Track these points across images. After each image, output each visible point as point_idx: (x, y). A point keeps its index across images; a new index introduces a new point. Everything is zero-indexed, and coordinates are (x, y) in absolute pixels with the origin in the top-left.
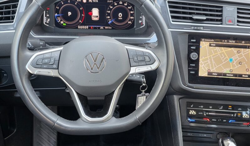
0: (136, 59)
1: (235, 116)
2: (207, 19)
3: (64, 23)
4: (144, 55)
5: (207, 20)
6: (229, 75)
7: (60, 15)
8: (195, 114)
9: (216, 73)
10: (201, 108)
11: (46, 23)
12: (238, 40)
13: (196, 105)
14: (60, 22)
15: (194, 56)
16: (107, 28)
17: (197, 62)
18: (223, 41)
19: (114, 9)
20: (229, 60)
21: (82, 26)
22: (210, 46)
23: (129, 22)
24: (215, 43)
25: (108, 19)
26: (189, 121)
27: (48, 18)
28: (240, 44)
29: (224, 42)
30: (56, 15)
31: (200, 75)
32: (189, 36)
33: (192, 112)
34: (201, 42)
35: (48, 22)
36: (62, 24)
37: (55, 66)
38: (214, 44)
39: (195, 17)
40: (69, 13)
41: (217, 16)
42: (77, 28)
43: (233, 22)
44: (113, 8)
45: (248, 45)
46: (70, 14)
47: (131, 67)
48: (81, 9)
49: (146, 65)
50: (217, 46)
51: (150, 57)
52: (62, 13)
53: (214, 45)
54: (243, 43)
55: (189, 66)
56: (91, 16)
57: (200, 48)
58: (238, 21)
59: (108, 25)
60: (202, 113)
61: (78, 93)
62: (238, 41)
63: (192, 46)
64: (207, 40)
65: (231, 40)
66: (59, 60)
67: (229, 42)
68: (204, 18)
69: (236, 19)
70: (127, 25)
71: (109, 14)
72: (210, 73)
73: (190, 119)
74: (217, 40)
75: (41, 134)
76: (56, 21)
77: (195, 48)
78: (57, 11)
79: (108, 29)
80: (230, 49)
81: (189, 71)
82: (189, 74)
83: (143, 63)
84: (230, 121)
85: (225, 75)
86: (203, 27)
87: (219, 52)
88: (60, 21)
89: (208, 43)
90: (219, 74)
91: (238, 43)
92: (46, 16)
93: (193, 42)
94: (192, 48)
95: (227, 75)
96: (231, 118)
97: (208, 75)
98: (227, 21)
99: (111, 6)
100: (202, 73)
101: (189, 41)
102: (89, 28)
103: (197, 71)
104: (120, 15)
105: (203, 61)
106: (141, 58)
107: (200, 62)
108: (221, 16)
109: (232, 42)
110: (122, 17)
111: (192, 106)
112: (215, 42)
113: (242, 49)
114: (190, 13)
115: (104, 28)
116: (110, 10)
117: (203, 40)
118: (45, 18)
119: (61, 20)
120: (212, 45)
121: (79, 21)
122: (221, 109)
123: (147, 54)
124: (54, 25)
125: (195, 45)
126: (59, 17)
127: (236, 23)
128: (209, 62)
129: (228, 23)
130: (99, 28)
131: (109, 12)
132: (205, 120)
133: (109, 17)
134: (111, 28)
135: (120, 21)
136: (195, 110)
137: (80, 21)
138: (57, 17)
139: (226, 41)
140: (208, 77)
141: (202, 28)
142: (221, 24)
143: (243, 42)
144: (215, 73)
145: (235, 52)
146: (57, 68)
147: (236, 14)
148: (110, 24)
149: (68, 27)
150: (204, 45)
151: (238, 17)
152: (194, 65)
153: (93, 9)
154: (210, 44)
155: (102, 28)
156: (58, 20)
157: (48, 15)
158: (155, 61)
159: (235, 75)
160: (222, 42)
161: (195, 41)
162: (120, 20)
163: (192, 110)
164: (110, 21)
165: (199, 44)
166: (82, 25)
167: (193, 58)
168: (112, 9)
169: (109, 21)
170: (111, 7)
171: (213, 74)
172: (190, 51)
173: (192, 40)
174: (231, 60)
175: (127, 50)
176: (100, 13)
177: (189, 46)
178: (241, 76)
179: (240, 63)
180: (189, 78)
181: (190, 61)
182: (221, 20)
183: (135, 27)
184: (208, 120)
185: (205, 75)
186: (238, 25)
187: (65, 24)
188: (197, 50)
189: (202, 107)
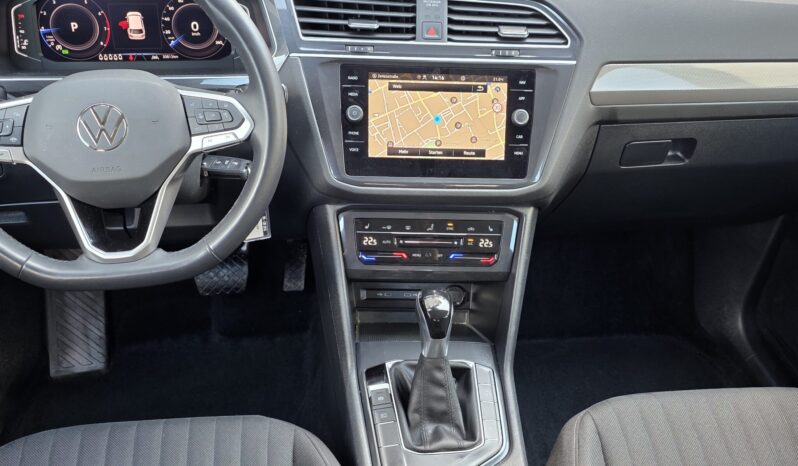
0: (201, 117)
1: (461, 243)
2: (380, 27)
3: (64, 48)
4: (219, 107)
5: (381, 30)
6: (434, 153)
7: (52, 30)
8: (375, 244)
9: (407, 149)
10: (387, 230)
11: (20, 50)
12: (452, 74)
13: (377, 224)
14: (54, 47)
15: (354, 113)
16: (167, 57)
17: (362, 125)
18: (419, 76)
19: (178, 14)
20: (433, 118)
21: (108, 53)
22: (391, 88)
23: (218, 43)
24: (401, 81)
25: (167, 36)
26: (361, 260)
27: (23, 37)
28: (455, 83)
29: (421, 80)
30: (43, 29)
31: (370, 155)
32: (342, 67)
33: (370, 241)
34: (370, 81)
35: (24, 48)
36: (60, 51)
37: (13, 139)
38: (398, 84)
39: (354, 24)
40: (72, 24)
41: (407, 20)
42: (97, 59)
43: (437, 34)
44: (175, 10)
45: (474, 83)
46: (74, 26)
47: (191, 135)
48: (100, 14)
49: (225, 130)
50: (406, 88)
51: (232, 111)
52: (56, 25)
53: (400, 87)
54: (462, 81)
55: (346, 136)
56: (126, 30)
57: (369, 94)
58: (451, 32)
59: (169, 50)
60: (389, 242)
61: (73, 200)
62: (451, 76)
63: (351, 90)
64: (384, 76)
65: (435, 73)
66: (23, 126)
67: (431, 79)
68: (375, 25)
69: (446, 26)
70: (213, 49)
71: (168, 25)
72: (391, 151)
73: (364, 257)
74: (405, 75)
75: (67, 322)
76: (44, 46)
77: (356, 94)
78: (44, 22)
79: (170, 59)
80: (434, 95)
81: (347, 146)
82: (347, 154)
83: (217, 127)
84: (452, 257)
85: (425, 152)
86: (373, 45)
87: (411, 101)
88: (52, 44)
89: (386, 83)
90: (413, 152)
91: (450, 80)
92: (18, 33)
93: (352, 82)
94: (351, 94)
95: (431, 152)
96: (453, 249)
97: (389, 154)
98: (425, 32)
99: (171, 6)
100: (377, 150)
101: (344, 80)
102: (126, 58)
103: (364, 147)
104: (195, 25)
105: (377, 123)
106: (213, 116)
107: (369, 127)
108: (413, 20)
109: (438, 80)
110: (199, 31)
111: (367, 227)
112: (402, 79)
113: (461, 93)
114: (347, 17)
115: (161, 57)
116: (170, 13)
117: (374, 75)
118: (16, 38)
119: (56, 43)
120: (395, 86)
121: (98, 42)
122: (430, 231)
123: (226, 106)
124: (41, 54)
125: (356, 88)
126: (50, 34)
127: (446, 36)
128: (390, 126)
129: (426, 36)
130: (149, 58)
131: (167, 19)
132: (396, 255)
133: (168, 32)
134: (177, 57)
135: (196, 40)
136: (374, 236)
137: (102, 43)
138: (45, 34)
139: (425, 76)
140: (388, 159)
141: (370, 49)
142: (414, 39)
143: (463, 78)
144: (403, 149)
145: (446, 100)
146: (19, 143)
147: (446, 16)
148: (174, 47)
149: (73, 57)
150: (377, 86)
151: (451, 21)
152: (357, 133)
153: (129, 14)
154: (391, 84)
155: (156, 58)
156: (49, 43)
157: (22, 32)
158: (243, 120)
159: (448, 152)
160: (416, 79)
161: (355, 78)
162: (195, 37)
163: (368, 235)
164: (173, 42)
165: (367, 84)
166: (107, 51)
167: (353, 116)
168: (173, 12)
169: (170, 41)
170: (171, 8)
171: (400, 151)
172: (346, 103)
173: (349, 78)
174: (437, 119)
175: (182, 98)
176: (146, 21)
177: (344, 91)
178: (459, 153)
179: (457, 125)
180: (346, 163)
181: (348, 125)
182: (413, 31)
183: (233, 53)
184: (405, 256)
185: (383, 154)
186: (449, 40)
187: (66, 52)
188: (363, 101)
189: (389, 228)
